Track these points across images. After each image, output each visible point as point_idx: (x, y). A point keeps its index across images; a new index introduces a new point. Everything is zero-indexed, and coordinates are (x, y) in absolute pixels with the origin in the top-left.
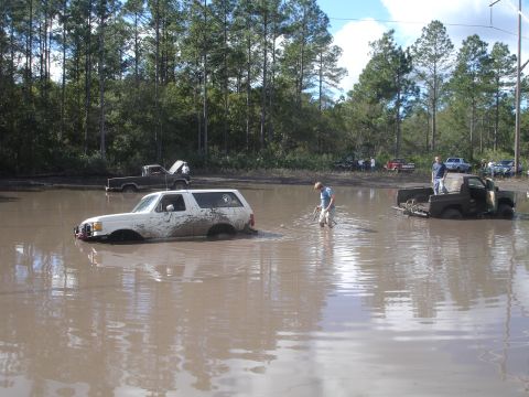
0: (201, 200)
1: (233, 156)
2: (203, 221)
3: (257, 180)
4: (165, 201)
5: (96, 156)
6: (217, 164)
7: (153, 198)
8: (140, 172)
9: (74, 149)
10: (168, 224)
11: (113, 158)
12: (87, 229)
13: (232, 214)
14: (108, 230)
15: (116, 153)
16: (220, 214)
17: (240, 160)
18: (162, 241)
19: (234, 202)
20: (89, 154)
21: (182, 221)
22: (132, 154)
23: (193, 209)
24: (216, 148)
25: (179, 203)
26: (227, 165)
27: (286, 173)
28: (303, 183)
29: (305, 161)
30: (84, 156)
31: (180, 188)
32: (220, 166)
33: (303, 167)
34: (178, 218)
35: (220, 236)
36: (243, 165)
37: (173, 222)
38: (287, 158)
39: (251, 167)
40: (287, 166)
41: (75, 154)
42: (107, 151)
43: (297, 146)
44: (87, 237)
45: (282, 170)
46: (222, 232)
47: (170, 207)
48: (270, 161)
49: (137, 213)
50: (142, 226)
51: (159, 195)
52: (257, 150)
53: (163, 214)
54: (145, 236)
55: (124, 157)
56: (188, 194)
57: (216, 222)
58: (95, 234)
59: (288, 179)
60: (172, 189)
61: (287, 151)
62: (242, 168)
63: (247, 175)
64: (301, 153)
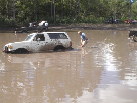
0: (51, 36)
1: (65, 18)
2: (52, 45)
3: (74, 28)
4: (37, 37)
5: (11, 19)
6: (59, 22)
7: (32, 36)
8: (28, 25)
9: (3, 17)
10: (39, 46)
11: (18, 20)
12: (7, 48)
13: (63, 42)
14: (15, 49)
15: (19, 18)
16: (59, 42)
17: (68, 20)
18: (36, 52)
19: (64, 37)
20: (9, 19)
21: (44, 44)
22: (26, 18)
23: (48, 40)
24: (58, 15)
25: (42, 38)
26: (63, 22)
27: (86, 25)
28: (93, 29)
29: (93, 20)
30: (7, 20)
31: (44, 32)
32: (60, 23)
33: (93, 23)
34: (42, 43)
35: (59, 50)
36: (69, 22)
37: (40, 45)
38: (86, 19)
39: (72, 23)
40: (86, 22)
41: (3, 19)
42: (16, 17)
43: (90, 14)
44: (7, 51)
45: (84, 24)
46: (59, 49)
47: (39, 39)
48: (79, 21)
49: (26, 42)
50: (28, 47)
51: (34, 34)
52: (74, 16)
53: (36, 42)
54: (29, 51)
55: (22, 19)
56: (46, 34)
57: (57, 45)
58: (10, 50)
59: (86, 27)
60: (41, 32)
61: (86, 17)
62: (69, 23)
63: (71, 26)
64: (92, 17)
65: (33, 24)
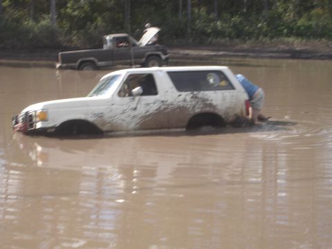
0: (180, 81)
1: (225, 21)
2: (182, 109)
3: (258, 53)
4: (132, 81)
5: (43, 23)
6: (204, 33)
7: (114, 78)
8: (101, 43)
9: (17, 14)
10: (136, 113)
11: (67, 25)
12: (29, 119)
13: (219, 99)
14: (56, 121)
15: (71, 18)
16: (204, 100)
17: (235, 26)
18: (127, 134)
19: (223, 83)
20: (37, 20)
21: (153, 108)
22: (92, 20)
23: (167, 92)
24: (203, 11)
25: (149, 85)
26: (218, 33)
27: (297, 43)
28: (322, 57)
29: (324, 27)
30: (29, 23)
31: (153, 65)
32: (209, 35)
33: (321, 36)
34: (148, 104)
35: (204, 129)
36: (240, 34)
37: (142, 110)
38: (300, 23)
39: (250, 35)
40: (299, 34)
41: (18, 20)
42: (60, 16)
43: (313, 7)
44: (30, 130)
45: (291, 39)
46: (207, 124)
47: (137, 90)
48: (276, 28)
49: (95, 98)
50: (101, 116)
51: (123, 74)
52: (259, 11)
53: (127, 99)
54: (105, 128)
55: (81, 23)
56: (160, 73)
57: (197, 111)
58: (39, 125)
59: (301, 52)
60: (144, 65)
61: (299, 14)
62: (238, 36)
63: (246, 46)
64: (319, 16)
65: (118, 40)
